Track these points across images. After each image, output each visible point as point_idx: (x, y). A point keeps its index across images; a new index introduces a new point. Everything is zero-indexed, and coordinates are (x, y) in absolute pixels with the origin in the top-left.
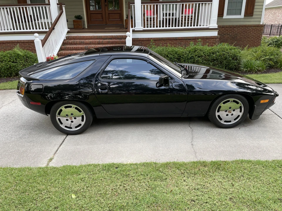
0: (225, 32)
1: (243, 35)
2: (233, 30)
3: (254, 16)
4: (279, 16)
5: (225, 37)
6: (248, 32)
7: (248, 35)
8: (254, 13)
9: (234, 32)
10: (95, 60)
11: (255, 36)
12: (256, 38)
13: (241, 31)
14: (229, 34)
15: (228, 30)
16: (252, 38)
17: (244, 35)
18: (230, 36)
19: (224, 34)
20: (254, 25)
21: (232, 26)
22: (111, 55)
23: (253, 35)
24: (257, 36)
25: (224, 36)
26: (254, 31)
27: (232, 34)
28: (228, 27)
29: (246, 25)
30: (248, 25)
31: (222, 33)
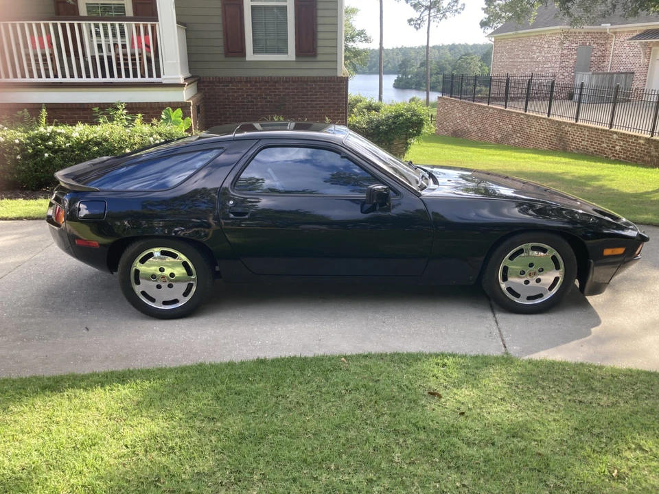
0: (254, 92)
1: (299, 101)
2: (274, 89)
3: (319, 58)
4: (518, 56)
5: (257, 105)
6: (311, 95)
7: (311, 101)
8: (320, 50)
9: (277, 93)
10: (222, 148)
11: (327, 104)
12: (332, 107)
13: (294, 92)
14: (266, 98)
15: (260, 89)
16: (322, 107)
17: (302, 101)
18: (268, 102)
19: (254, 98)
20: (320, 77)
21: (268, 78)
22: (260, 139)
23: (323, 101)
24: (334, 104)
25: (253, 102)
26: (325, 92)
27: (272, 98)
28: (260, 82)
29: (301, 77)
30: (308, 77)
31: (247, 95)
